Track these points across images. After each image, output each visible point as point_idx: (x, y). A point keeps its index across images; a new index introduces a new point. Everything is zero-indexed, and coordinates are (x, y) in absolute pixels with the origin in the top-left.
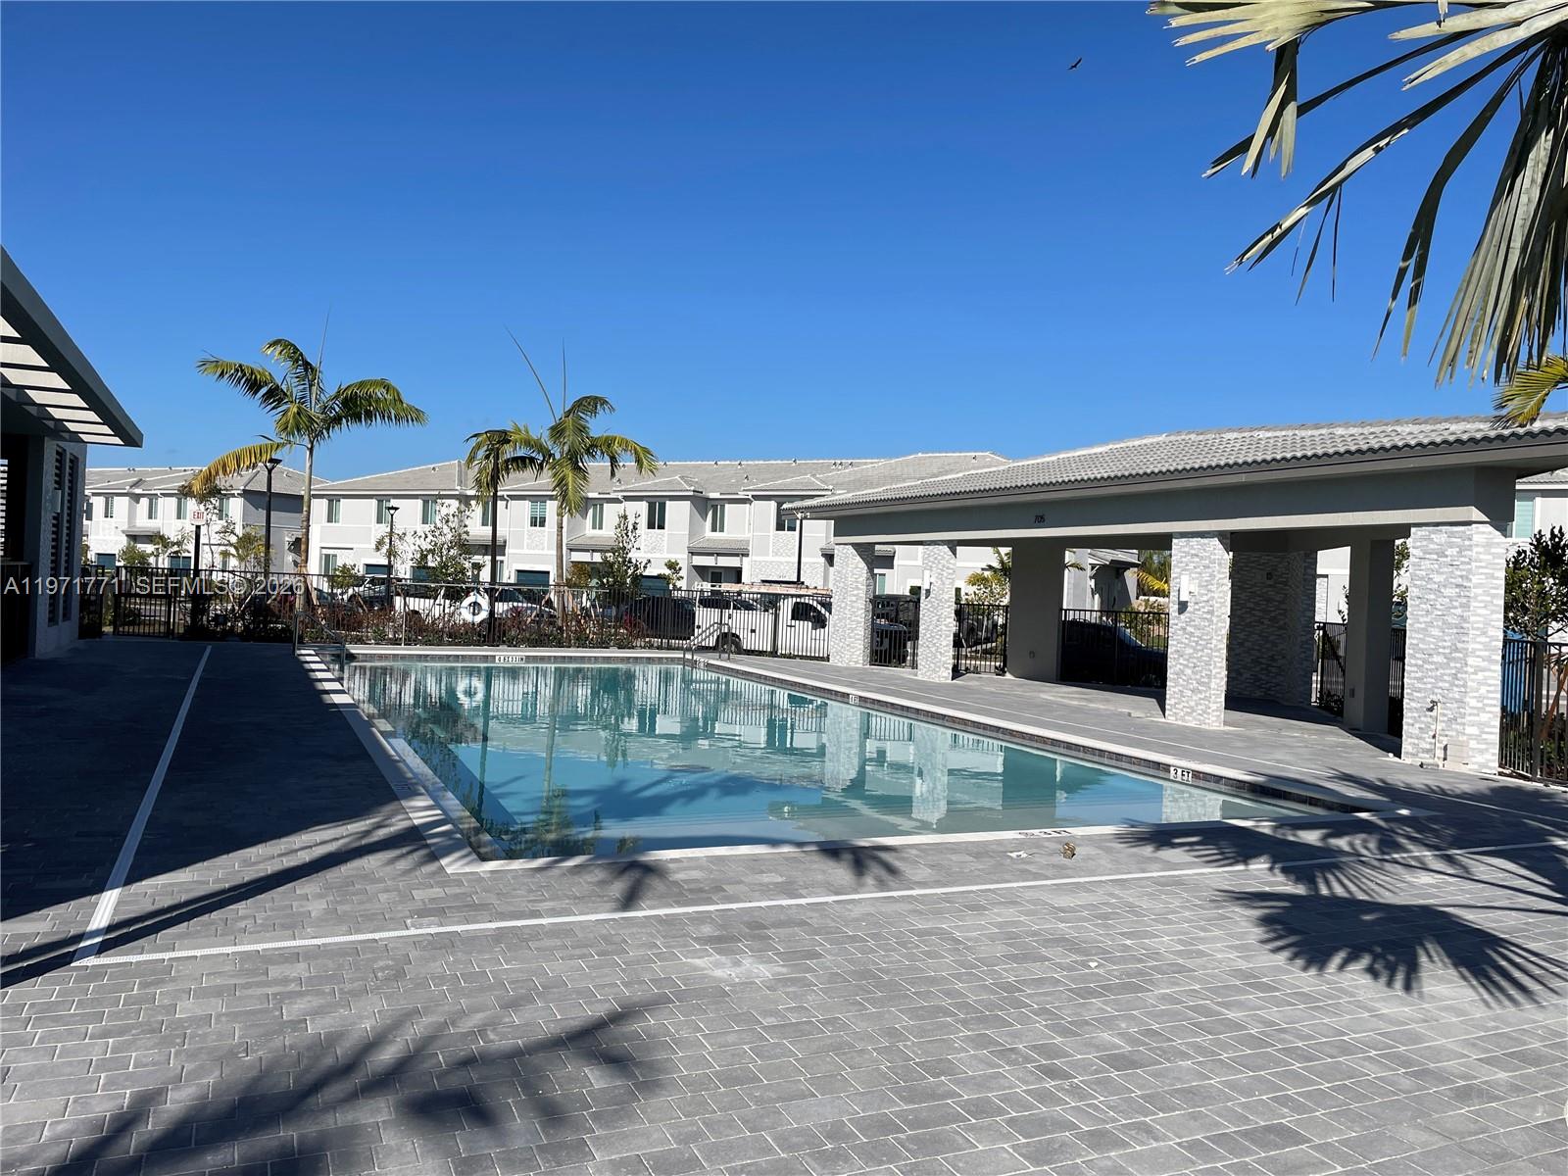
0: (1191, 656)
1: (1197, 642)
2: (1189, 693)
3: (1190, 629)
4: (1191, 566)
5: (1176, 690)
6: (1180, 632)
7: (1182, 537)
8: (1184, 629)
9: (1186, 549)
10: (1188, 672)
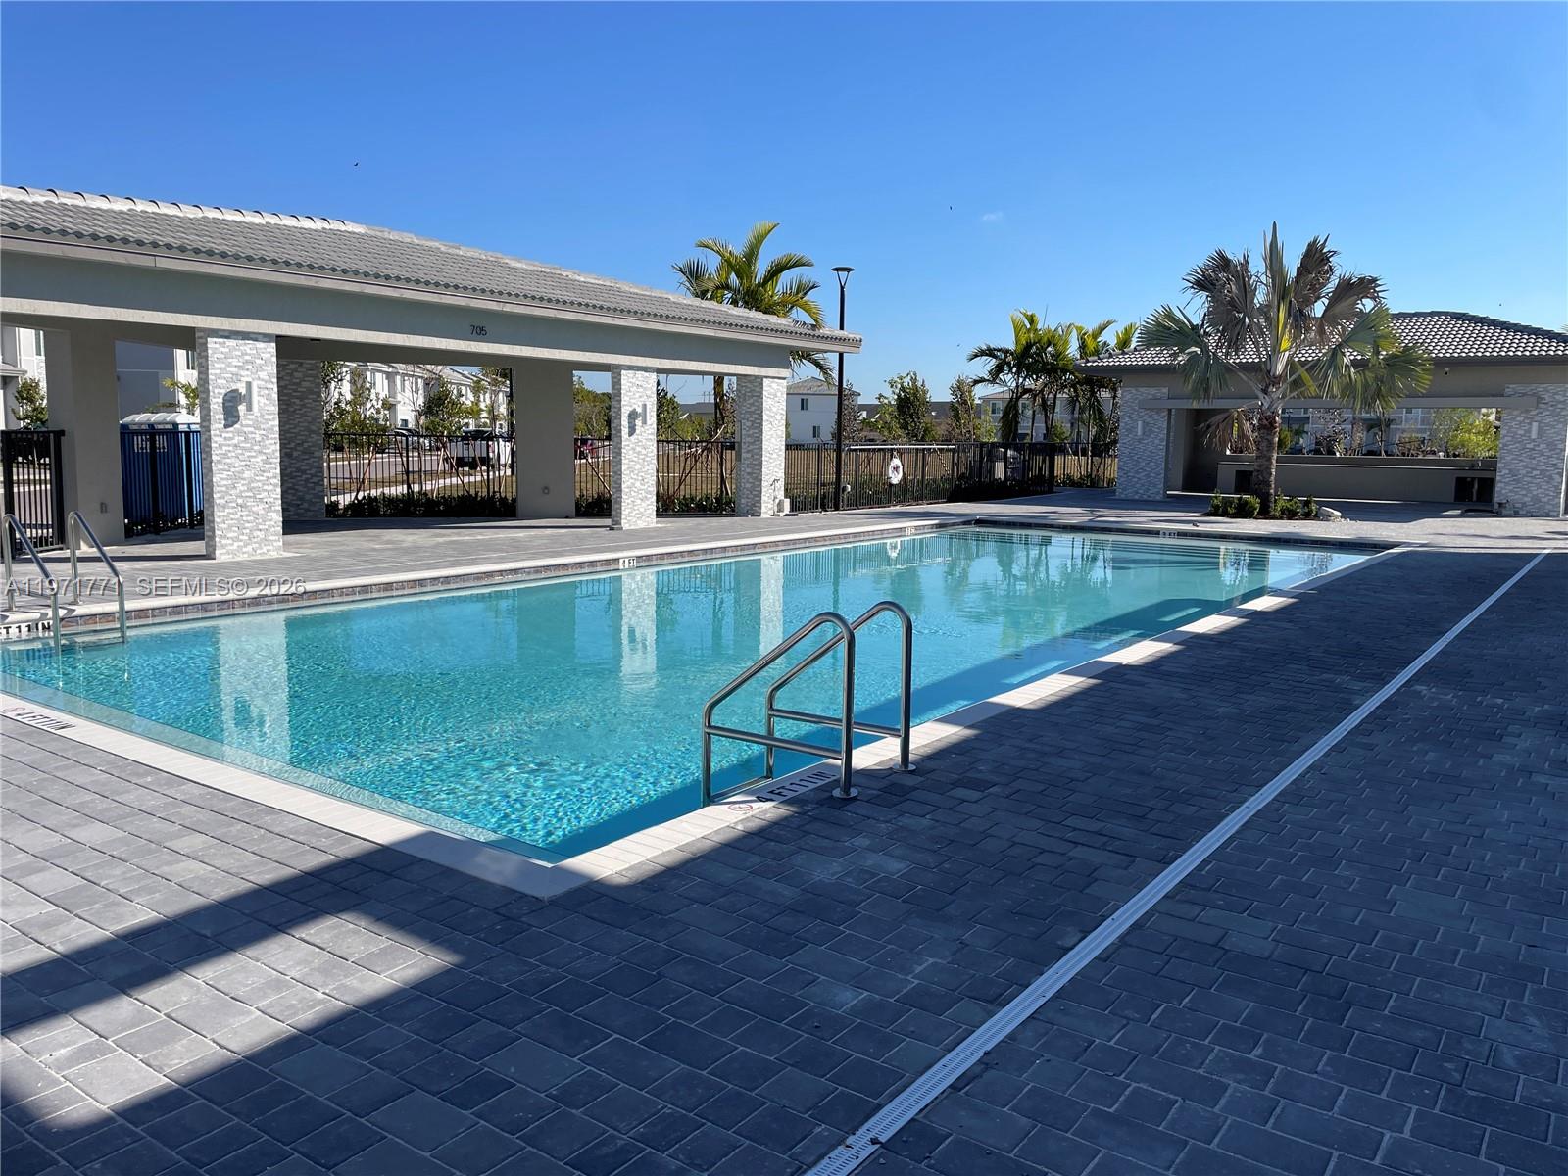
0: (640, 471)
1: (643, 459)
2: (639, 501)
3: (638, 449)
4: (637, 395)
5: (629, 501)
6: (631, 452)
7: (630, 370)
8: (634, 449)
9: (634, 381)
10: (638, 484)
